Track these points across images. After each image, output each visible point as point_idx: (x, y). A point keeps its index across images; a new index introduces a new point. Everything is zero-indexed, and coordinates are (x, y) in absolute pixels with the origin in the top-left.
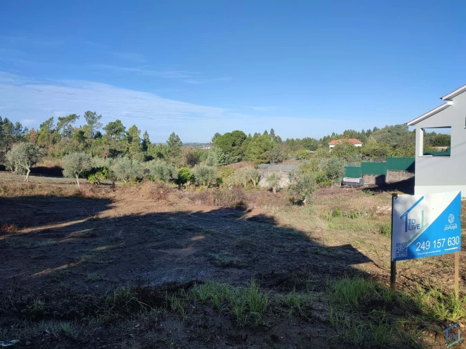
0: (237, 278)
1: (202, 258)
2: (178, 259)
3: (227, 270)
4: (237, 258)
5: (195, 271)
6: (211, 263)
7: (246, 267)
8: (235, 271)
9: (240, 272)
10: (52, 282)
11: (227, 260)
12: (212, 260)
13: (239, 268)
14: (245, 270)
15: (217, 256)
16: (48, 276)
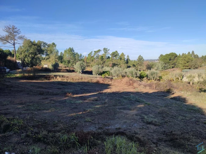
0: (152, 131)
1: (139, 117)
2: (127, 116)
3: (148, 125)
4: (156, 120)
5: (132, 124)
6: (142, 120)
7: (159, 126)
8: (152, 127)
9: (155, 128)
10: (73, 119)
11: (150, 120)
12: (143, 118)
13: (155, 125)
14: (158, 127)
15: (146, 117)
16: (72, 117)
